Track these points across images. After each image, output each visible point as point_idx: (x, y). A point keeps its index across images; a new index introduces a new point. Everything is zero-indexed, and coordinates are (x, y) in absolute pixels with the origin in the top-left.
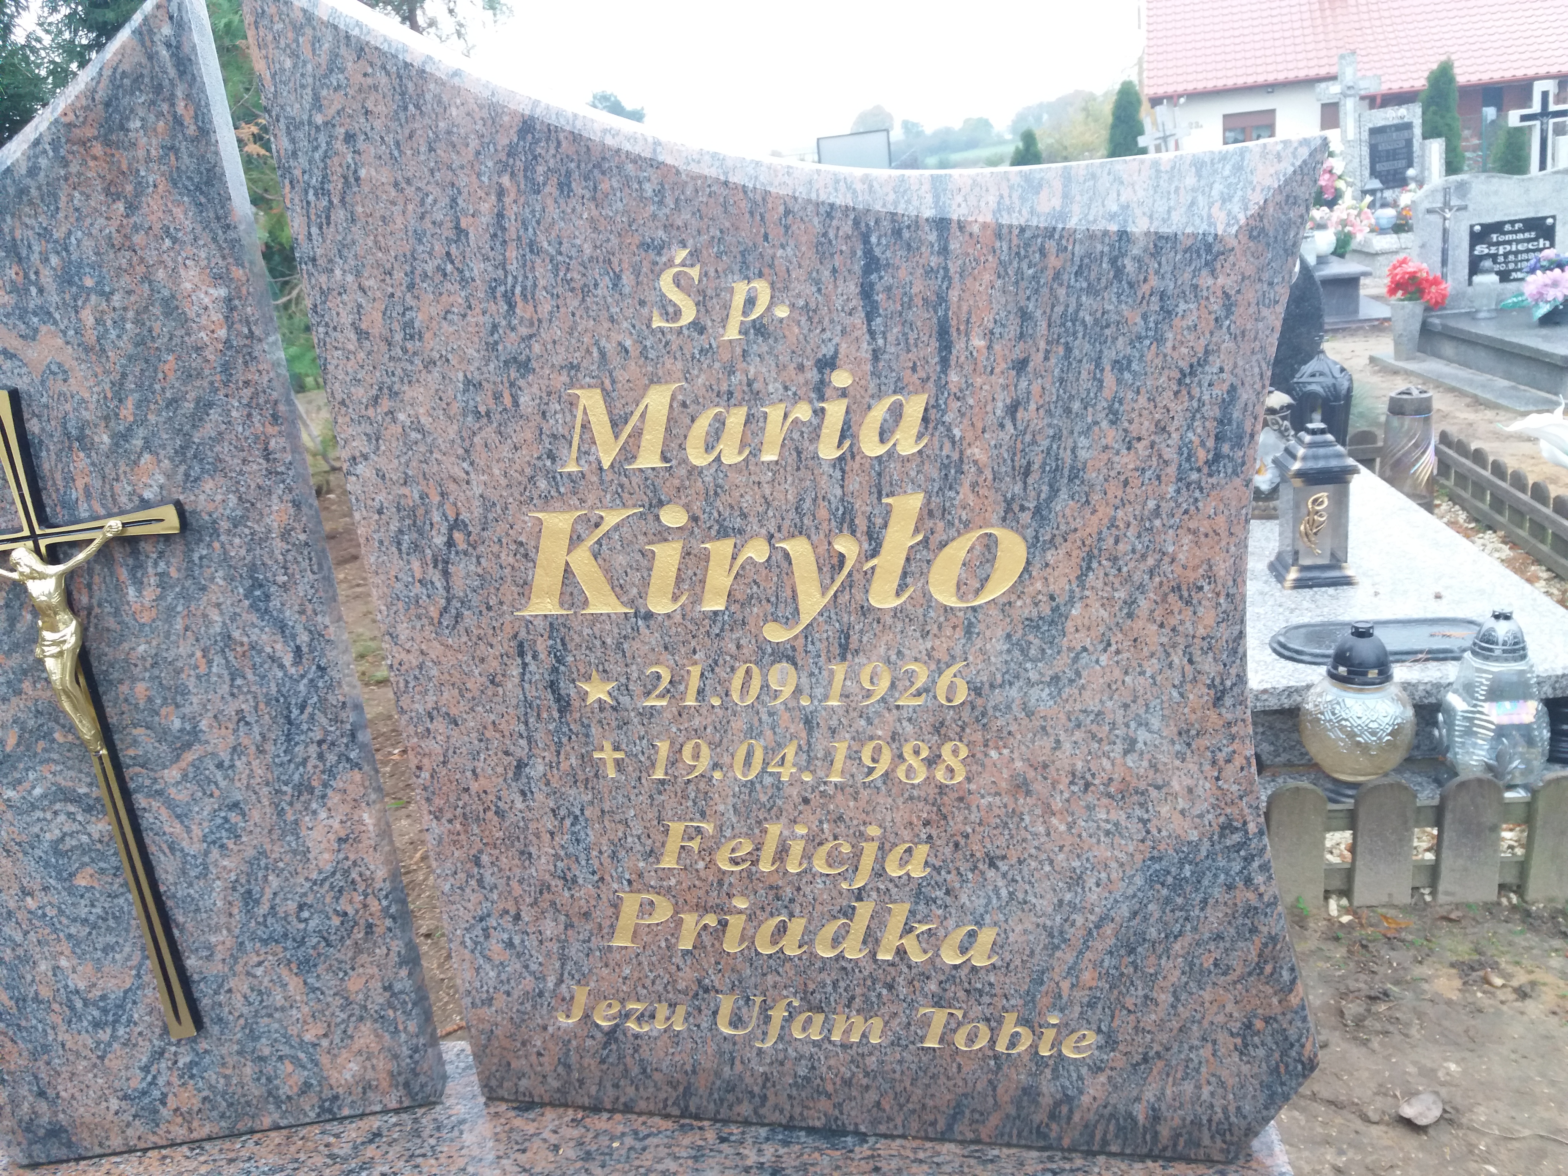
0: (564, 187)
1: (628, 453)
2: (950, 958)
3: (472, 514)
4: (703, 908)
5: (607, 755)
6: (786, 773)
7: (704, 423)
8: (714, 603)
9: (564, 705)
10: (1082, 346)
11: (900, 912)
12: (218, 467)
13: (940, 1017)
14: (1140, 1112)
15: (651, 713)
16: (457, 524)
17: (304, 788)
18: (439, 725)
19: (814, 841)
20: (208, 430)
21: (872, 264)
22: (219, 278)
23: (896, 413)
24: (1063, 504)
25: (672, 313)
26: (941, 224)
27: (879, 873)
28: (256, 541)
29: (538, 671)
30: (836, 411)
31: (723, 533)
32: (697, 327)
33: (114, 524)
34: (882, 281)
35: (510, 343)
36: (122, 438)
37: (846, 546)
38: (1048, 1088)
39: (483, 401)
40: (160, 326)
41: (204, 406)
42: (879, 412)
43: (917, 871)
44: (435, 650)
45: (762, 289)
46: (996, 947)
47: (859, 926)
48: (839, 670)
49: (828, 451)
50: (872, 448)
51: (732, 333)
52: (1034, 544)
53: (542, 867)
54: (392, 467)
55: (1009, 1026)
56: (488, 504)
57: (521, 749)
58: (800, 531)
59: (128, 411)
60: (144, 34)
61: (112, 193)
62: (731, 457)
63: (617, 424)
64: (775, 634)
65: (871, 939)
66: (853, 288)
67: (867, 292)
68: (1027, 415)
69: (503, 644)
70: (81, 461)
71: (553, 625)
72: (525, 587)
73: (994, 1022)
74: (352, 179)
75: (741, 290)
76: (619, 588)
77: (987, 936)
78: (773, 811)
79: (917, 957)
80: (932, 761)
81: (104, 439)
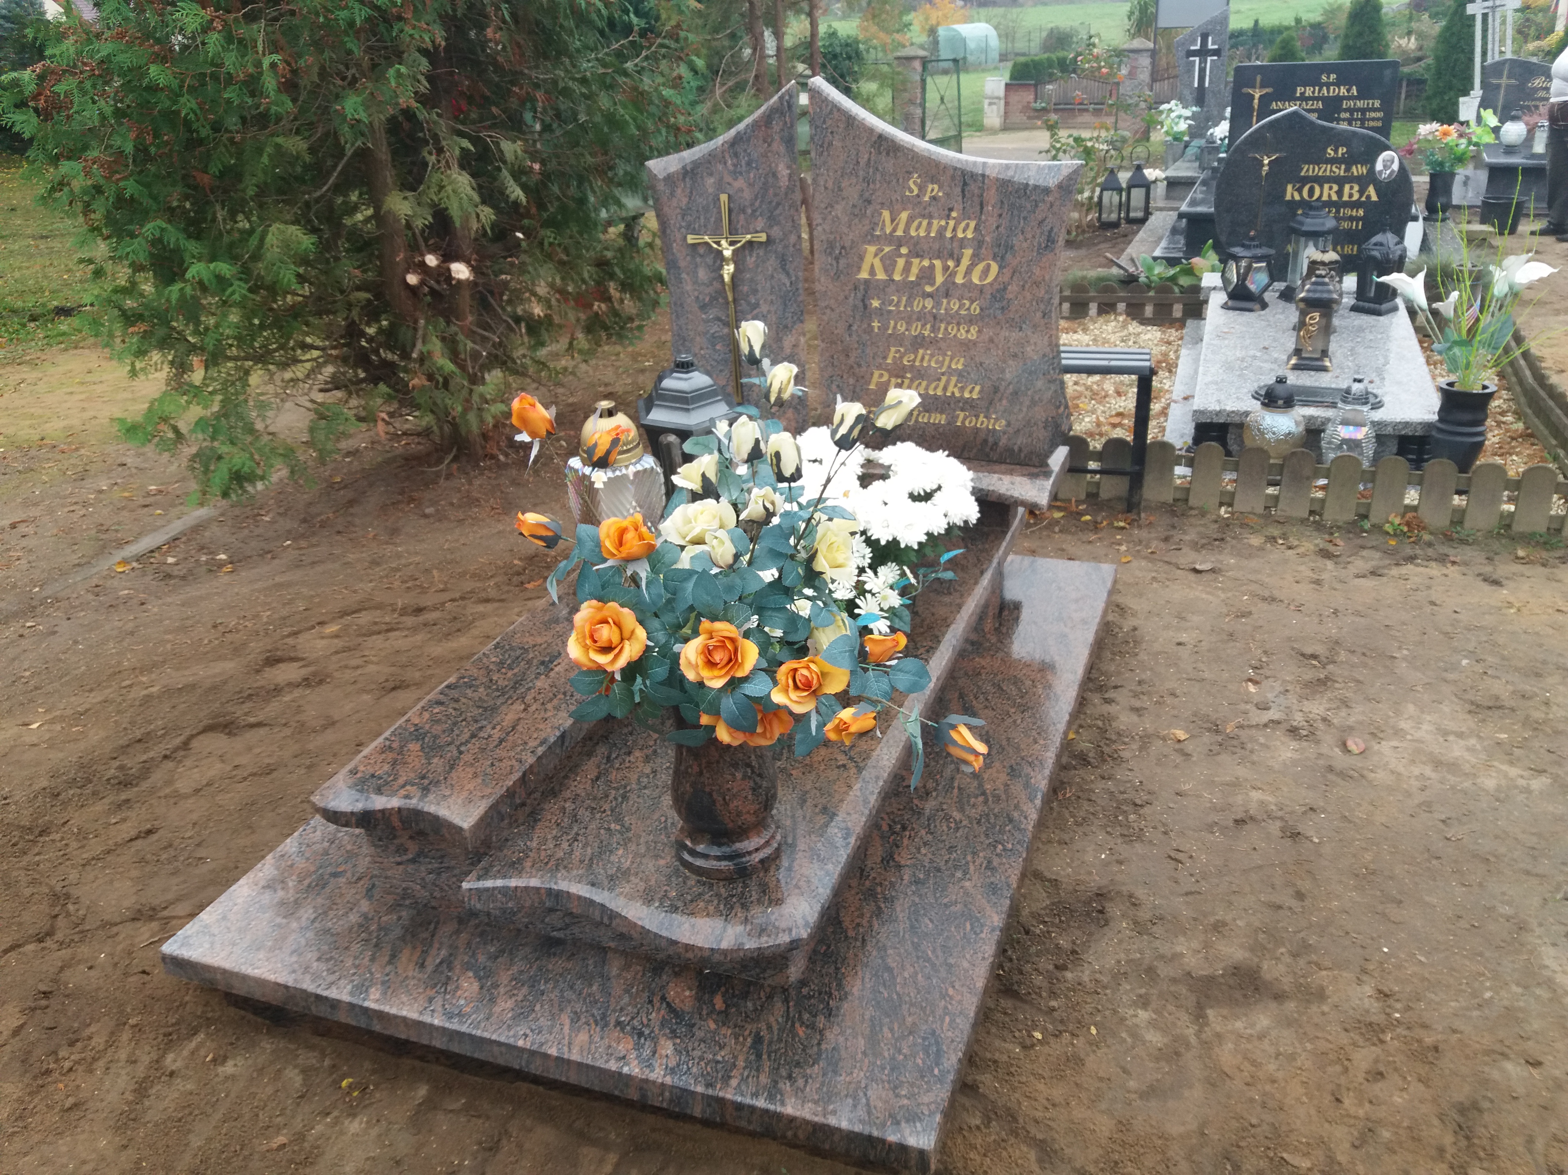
0: (888, 154)
1: (894, 230)
2: (967, 395)
3: (848, 244)
4: (897, 377)
5: (876, 324)
6: (926, 333)
7: (916, 223)
8: (912, 278)
9: (865, 307)
10: (1016, 212)
11: (954, 379)
12: (778, 223)
13: (962, 415)
14: (1016, 448)
15: (890, 312)
16: (843, 247)
17: (786, 327)
18: (828, 311)
19: (932, 356)
20: (777, 212)
21: (965, 184)
22: (789, 167)
23: (967, 225)
24: (1009, 256)
25: (911, 191)
26: (983, 176)
27: (949, 367)
28: (786, 247)
29: (859, 295)
30: (952, 223)
31: (918, 256)
32: (918, 196)
33: (749, 237)
34: (967, 189)
35: (867, 195)
36: (754, 211)
37: (951, 263)
38: (991, 440)
39: (856, 211)
40: (771, 180)
41: (778, 204)
42: (963, 225)
43: (960, 367)
44: (831, 286)
45: (936, 187)
46: (980, 392)
47: (942, 384)
48: (945, 301)
49: (949, 234)
50: (960, 235)
51: (927, 199)
52: (1001, 267)
53: (852, 360)
54: (827, 228)
55: (981, 418)
56: (853, 241)
57: (851, 320)
58: (938, 257)
59: (757, 204)
60: (781, 98)
61: (765, 141)
62: (922, 233)
63: (892, 221)
64: (928, 289)
65: (945, 389)
66: (959, 189)
67: (963, 191)
68: (1001, 229)
69: (850, 286)
70: (742, 217)
71: (867, 282)
72: (859, 269)
73: (977, 417)
74: (830, 144)
75: (930, 187)
76: (886, 271)
77: (978, 388)
78: (921, 346)
79: (957, 395)
80: (968, 332)
81: (749, 211)
